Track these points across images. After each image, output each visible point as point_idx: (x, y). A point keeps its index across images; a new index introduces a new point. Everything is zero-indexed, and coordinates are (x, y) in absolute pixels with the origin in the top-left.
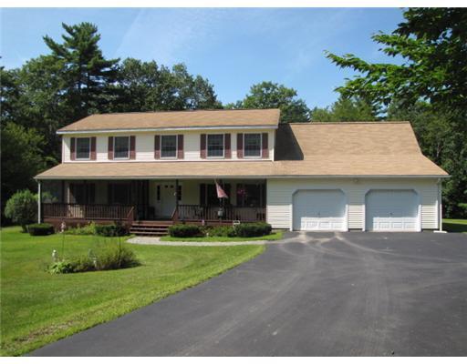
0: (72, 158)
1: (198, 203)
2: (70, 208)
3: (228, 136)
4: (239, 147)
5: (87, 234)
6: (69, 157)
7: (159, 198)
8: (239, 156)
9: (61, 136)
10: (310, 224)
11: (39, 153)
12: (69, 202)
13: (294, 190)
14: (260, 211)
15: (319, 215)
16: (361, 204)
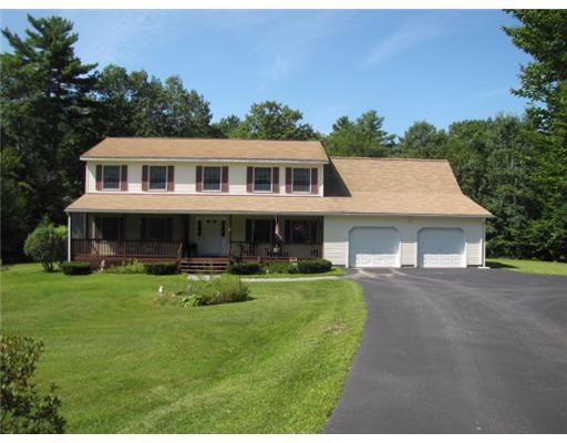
0: (98, 188)
1: (244, 239)
2: (95, 244)
3: (276, 170)
4: (288, 182)
5: (133, 273)
6: (94, 187)
7: (199, 234)
8: (288, 191)
9: (85, 163)
10: (365, 261)
11: (11, 177)
12: (93, 237)
13: (350, 228)
14: (316, 247)
15: (374, 252)
16: (413, 242)
